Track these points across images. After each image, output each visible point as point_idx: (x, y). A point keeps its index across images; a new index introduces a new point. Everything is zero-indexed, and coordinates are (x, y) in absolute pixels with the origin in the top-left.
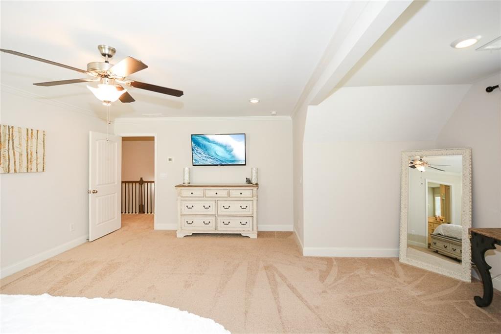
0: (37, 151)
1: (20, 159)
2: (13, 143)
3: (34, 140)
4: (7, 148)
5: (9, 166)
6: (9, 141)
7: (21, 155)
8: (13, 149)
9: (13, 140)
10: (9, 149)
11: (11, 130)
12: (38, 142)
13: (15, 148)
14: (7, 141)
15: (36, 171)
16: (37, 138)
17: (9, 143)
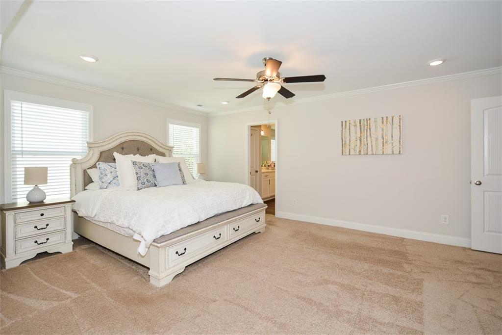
0: (392, 135)
1: (376, 144)
2: (370, 131)
3: (389, 126)
4: (366, 136)
5: (367, 148)
6: (367, 130)
7: (377, 139)
8: (370, 136)
9: (370, 129)
10: (367, 136)
11: (368, 121)
12: (394, 127)
13: (372, 134)
14: (366, 131)
15: (391, 153)
16: (393, 124)
17: (367, 132)
